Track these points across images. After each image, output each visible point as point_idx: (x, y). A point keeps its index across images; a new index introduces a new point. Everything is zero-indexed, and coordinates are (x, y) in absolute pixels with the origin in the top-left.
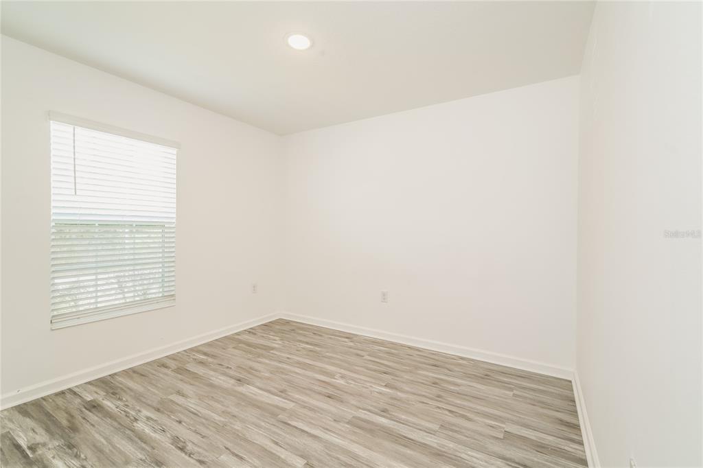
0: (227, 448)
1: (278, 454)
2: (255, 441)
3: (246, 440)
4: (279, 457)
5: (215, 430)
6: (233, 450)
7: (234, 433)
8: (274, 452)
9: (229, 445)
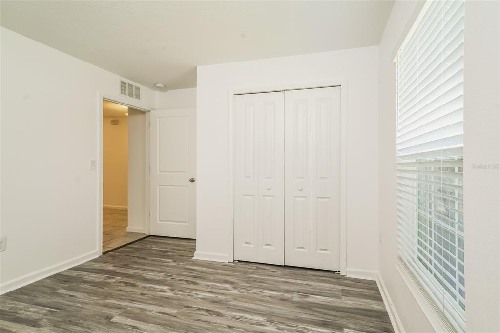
0: (175, 316)
1: (133, 321)
2: (153, 325)
3: (161, 324)
4: (132, 319)
5: (193, 327)
6: (170, 316)
7: (174, 327)
8: (136, 321)
9: (175, 319)
